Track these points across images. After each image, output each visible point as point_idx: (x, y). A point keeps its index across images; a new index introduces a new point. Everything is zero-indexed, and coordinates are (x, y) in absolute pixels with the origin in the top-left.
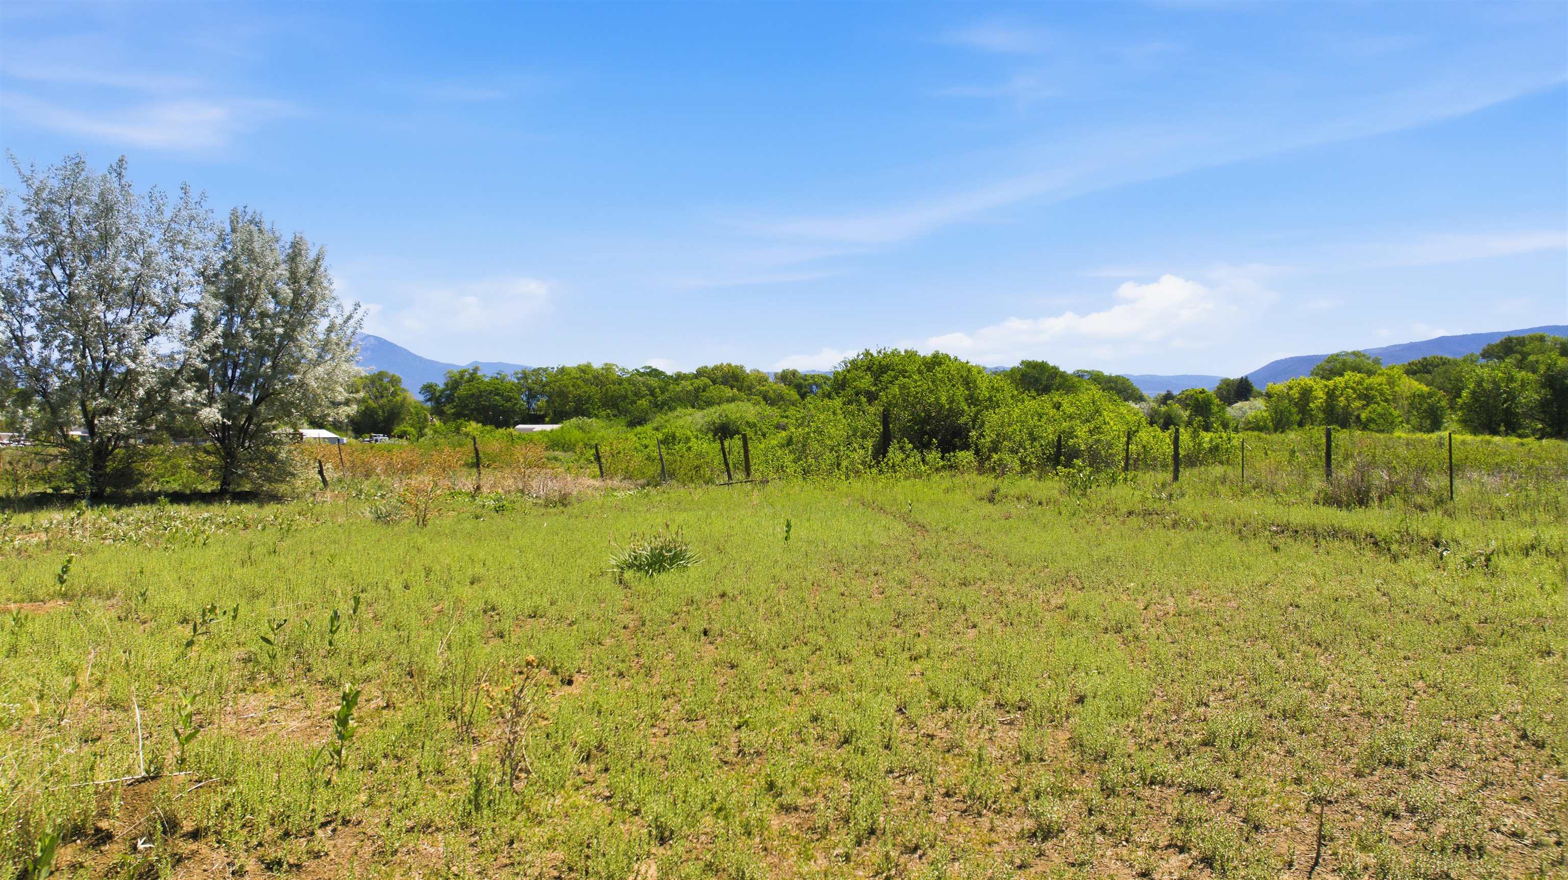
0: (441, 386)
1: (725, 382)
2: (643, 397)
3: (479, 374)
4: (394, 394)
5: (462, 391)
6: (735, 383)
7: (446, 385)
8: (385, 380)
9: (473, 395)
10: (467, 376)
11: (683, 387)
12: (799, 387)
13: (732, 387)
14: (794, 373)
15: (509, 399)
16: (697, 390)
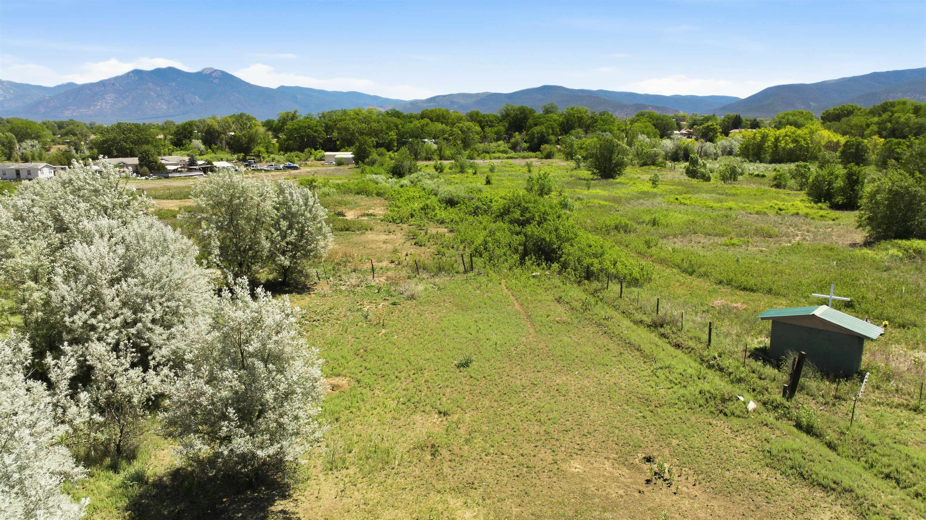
0: (276, 122)
1: (438, 120)
2: (392, 130)
3: (298, 114)
4: (250, 127)
5: (289, 125)
6: (444, 121)
7: (279, 121)
8: (244, 118)
9: (295, 129)
10: (290, 115)
11: (415, 125)
12: (480, 123)
13: (442, 123)
14: (477, 114)
15: (316, 131)
16: (423, 126)
